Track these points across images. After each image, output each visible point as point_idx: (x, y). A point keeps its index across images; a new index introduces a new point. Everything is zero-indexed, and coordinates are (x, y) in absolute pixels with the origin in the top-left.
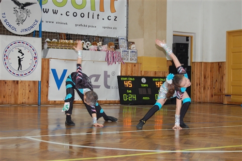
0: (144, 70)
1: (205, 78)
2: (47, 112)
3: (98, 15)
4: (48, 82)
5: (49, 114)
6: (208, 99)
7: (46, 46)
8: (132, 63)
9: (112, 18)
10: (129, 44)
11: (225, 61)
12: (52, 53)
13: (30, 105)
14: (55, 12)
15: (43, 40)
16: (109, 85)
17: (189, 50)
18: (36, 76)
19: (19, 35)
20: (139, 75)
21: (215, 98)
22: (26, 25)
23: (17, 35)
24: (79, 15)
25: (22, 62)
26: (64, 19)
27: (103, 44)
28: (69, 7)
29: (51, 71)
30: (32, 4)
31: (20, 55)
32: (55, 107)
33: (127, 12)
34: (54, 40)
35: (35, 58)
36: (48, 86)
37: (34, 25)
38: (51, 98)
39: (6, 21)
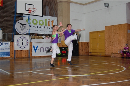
0: (63, 45)
1: (83, 47)
2: (32, 60)
3: (48, 27)
4: (32, 50)
6: (84, 54)
7: (31, 38)
8: (59, 43)
11: (89, 41)
12: (33, 40)
13: (26, 58)
15: (30, 36)
18: (28, 48)
20: (62, 47)
21: (86, 54)
22: (24, 31)
24: (41, 27)
25: (23, 44)
26: (37, 29)
27: (49, 37)
28: (38, 25)
29: (33, 46)
30: (26, 24)
31: (22, 41)
32: (34, 58)
34: (33, 36)
35: (28, 42)
36: (32, 51)
37: (27, 31)
38: (33, 55)
39: (17, 30)
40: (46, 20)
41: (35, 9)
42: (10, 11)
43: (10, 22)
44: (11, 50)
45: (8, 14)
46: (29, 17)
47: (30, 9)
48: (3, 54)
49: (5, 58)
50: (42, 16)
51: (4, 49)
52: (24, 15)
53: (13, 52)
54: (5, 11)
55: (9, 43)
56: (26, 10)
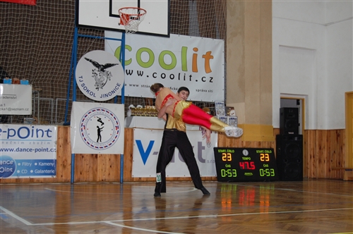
0: (245, 140)
1: (320, 148)
2: (131, 191)
3: (191, 76)
4: (131, 156)
5: (133, 194)
6: (325, 174)
7: (129, 113)
9: (208, 79)
10: (228, 109)
11: (344, 128)
12: (137, 121)
13: (111, 182)
14: (140, 74)
15: (126, 106)
16: (203, 157)
17: (300, 115)
18: (118, 149)
19: (99, 102)
20: (240, 146)
21: (334, 174)
22: (106, 90)
23: (96, 101)
24: (168, 76)
25: (101, 133)
26: (151, 81)
28: (156, 68)
29: (135, 143)
30: (113, 65)
31: (99, 124)
32: (140, 185)
33: (225, 72)
34: (138, 106)
35: (117, 127)
36: (131, 161)
37: (116, 89)
38: (135, 174)
39: (83, 85)
40: (184, 50)
41: (142, 12)
42: (59, 19)
43: (61, 57)
44: (60, 154)
45: (53, 32)
46: (123, 40)
47: (124, 12)
48: (34, 168)
49: (38, 181)
50: (168, 36)
51: (36, 150)
52: (107, 34)
53: (66, 160)
54: (42, 21)
55: (55, 128)
56: (111, 15)
